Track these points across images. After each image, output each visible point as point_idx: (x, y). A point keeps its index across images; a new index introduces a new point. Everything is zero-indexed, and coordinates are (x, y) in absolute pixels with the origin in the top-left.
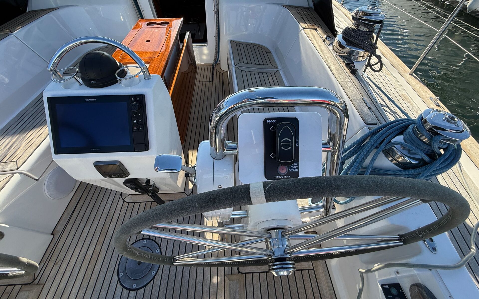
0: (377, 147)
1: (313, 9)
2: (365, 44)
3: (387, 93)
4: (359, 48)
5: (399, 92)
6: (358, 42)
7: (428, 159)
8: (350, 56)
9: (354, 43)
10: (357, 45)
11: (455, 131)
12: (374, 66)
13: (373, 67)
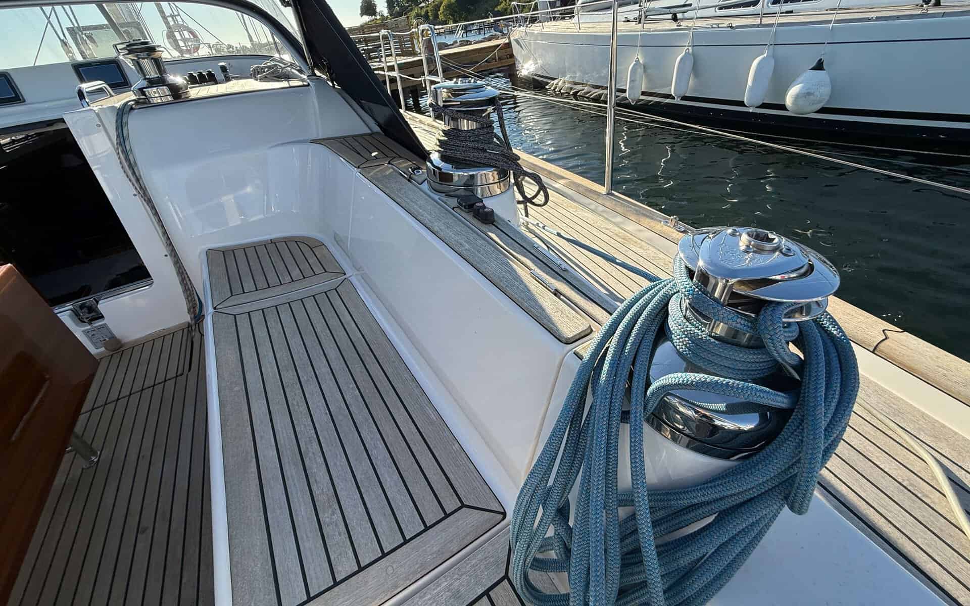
0: (623, 412)
1: (382, 132)
2: (487, 155)
3: (588, 243)
4: (480, 167)
5: (607, 232)
6: (472, 155)
7: (786, 401)
8: (472, 191)
9: (465, 160)
10: (472, 163)
11: (794, 275)
12: (537, 197)
13: (534, 201)
